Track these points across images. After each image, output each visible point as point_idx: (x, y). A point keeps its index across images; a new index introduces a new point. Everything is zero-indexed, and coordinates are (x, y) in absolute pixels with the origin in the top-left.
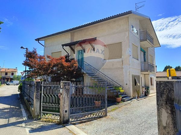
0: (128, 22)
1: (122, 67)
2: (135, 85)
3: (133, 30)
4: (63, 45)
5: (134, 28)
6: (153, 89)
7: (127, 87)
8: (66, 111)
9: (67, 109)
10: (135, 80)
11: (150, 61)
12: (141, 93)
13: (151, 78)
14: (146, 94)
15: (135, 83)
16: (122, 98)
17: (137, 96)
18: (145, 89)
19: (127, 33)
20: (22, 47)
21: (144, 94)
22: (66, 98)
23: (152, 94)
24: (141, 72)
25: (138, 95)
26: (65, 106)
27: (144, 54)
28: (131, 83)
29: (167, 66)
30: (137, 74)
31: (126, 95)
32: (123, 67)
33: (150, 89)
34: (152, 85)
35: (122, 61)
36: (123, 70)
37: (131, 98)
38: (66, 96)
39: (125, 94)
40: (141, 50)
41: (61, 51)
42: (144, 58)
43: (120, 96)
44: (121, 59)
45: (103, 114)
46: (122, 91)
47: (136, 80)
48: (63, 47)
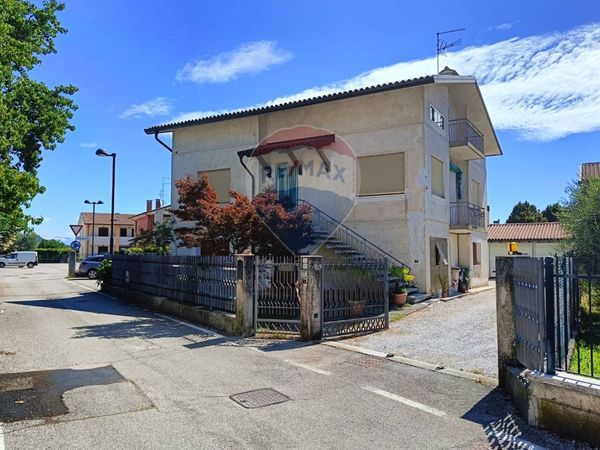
0: (423, 98)
1: (405, 217)
2: (437, 264)
3: (433, 119)
4: (241, 154)
5: (435, 113)
6: (478, 276)
7: (418, 269)
8: (316, 316)
9: (317, 310)
10: (437, 250)
11: (472, 200)
12: (450, 284)
13: (474, 244)
14: (462, 288)
15: (437, 258)
16: (409, 294)
17: (441, 291)
18: (460, 273)
19: (419, 129)
20: (100, 152)
21: (457, 287)
22: (315, 289)
23: (475, 287)
24: (451, 228)
25: (444, 289)
26: (314, 304)
27: (458, 179)
28: (427, 259)
29: (520, 204)
30: (440, 236)
31: (414, 290)
32: (408, 216)
33: (471, 273)
34: (475, 262)
35: (406, 202)
36: (409, 224)
37: (426, 296)
38: (315, 285)
39: (413, 287)
40: (451, 169)
41: (229, 169)
42: (458, 188)
43: (405, 290)
44: (403, 196)
45: (380, 323)
46: (408, 278)
47: (440, 251)
48: (241, 158)
